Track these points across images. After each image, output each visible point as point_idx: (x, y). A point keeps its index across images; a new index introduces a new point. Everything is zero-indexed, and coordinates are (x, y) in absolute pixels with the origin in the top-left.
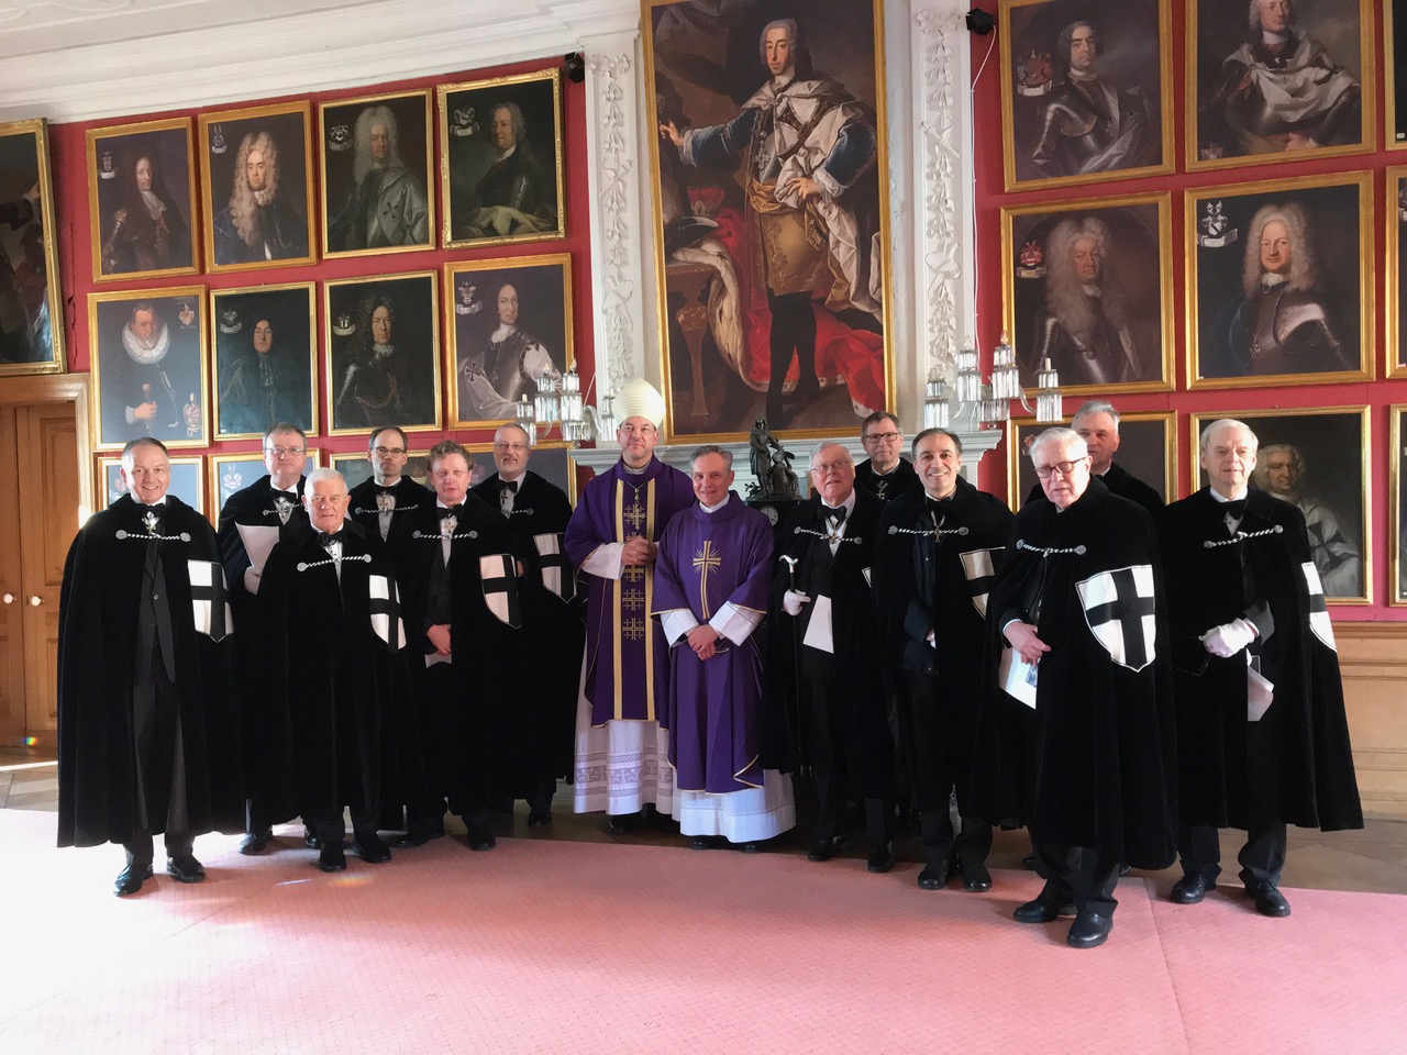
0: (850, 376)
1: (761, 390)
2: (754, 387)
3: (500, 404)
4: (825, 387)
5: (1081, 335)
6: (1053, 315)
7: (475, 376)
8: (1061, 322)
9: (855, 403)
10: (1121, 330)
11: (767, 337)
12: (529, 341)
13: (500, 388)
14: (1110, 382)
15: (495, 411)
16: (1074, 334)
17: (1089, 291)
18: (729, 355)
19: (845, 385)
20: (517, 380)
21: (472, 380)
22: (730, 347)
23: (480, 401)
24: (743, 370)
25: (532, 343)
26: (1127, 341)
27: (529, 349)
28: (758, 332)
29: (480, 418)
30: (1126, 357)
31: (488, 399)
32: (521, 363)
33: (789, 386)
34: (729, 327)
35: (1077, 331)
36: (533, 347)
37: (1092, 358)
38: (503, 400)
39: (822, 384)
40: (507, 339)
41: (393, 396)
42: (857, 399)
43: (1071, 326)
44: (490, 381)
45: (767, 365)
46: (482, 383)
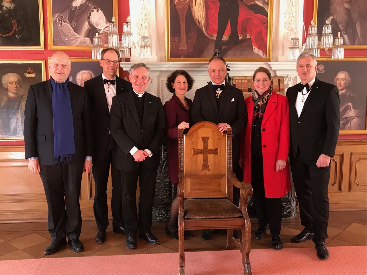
0: (253, 35)
1: (212, 38)
2: (209, 37)
3: (77, 38)
4: (242, 39)
5: (342, 24)
6: (332, 15)
7: (63, 23)
8: (335, 18)
9: (254, 47)
10: (357, 23)
11: (217, 14)
12: (93, 7)
13: (77, 30)
14: (351, 45)
15: (74, 41)
16: (339, 24)
17: (346, 6)
18: (199, 21)
19: (250, 39)
20: (86, 26)
21: (61, 25)
22: (199, 17)
23: (66, 36)
24: (205, 29)
25: (95, 8)
26: (358, 28)
27: (93, 11)
28: (213, 11)
29: (66, 45)
30: (358, 34)
31: (70, 35)
32: (89, 18)
33: (225, 38)
34: (199, 7)
35: (341, 23)
36: (95, 10)
37: (345, 34)
38: (78, 36)
39: (240, 38)
40: (81, 5)
41: (15, 30)
42: (255, 46)
43: (338, 20)
44: (71, 26)
45: (216, 27)
46: (67, 27)
